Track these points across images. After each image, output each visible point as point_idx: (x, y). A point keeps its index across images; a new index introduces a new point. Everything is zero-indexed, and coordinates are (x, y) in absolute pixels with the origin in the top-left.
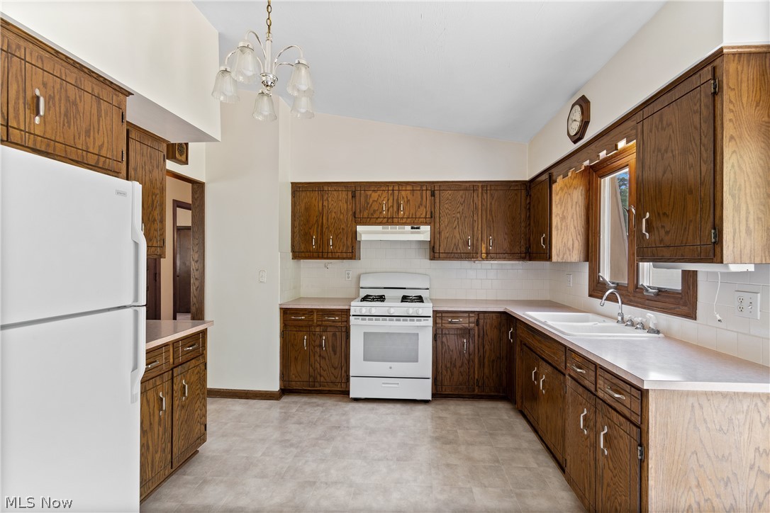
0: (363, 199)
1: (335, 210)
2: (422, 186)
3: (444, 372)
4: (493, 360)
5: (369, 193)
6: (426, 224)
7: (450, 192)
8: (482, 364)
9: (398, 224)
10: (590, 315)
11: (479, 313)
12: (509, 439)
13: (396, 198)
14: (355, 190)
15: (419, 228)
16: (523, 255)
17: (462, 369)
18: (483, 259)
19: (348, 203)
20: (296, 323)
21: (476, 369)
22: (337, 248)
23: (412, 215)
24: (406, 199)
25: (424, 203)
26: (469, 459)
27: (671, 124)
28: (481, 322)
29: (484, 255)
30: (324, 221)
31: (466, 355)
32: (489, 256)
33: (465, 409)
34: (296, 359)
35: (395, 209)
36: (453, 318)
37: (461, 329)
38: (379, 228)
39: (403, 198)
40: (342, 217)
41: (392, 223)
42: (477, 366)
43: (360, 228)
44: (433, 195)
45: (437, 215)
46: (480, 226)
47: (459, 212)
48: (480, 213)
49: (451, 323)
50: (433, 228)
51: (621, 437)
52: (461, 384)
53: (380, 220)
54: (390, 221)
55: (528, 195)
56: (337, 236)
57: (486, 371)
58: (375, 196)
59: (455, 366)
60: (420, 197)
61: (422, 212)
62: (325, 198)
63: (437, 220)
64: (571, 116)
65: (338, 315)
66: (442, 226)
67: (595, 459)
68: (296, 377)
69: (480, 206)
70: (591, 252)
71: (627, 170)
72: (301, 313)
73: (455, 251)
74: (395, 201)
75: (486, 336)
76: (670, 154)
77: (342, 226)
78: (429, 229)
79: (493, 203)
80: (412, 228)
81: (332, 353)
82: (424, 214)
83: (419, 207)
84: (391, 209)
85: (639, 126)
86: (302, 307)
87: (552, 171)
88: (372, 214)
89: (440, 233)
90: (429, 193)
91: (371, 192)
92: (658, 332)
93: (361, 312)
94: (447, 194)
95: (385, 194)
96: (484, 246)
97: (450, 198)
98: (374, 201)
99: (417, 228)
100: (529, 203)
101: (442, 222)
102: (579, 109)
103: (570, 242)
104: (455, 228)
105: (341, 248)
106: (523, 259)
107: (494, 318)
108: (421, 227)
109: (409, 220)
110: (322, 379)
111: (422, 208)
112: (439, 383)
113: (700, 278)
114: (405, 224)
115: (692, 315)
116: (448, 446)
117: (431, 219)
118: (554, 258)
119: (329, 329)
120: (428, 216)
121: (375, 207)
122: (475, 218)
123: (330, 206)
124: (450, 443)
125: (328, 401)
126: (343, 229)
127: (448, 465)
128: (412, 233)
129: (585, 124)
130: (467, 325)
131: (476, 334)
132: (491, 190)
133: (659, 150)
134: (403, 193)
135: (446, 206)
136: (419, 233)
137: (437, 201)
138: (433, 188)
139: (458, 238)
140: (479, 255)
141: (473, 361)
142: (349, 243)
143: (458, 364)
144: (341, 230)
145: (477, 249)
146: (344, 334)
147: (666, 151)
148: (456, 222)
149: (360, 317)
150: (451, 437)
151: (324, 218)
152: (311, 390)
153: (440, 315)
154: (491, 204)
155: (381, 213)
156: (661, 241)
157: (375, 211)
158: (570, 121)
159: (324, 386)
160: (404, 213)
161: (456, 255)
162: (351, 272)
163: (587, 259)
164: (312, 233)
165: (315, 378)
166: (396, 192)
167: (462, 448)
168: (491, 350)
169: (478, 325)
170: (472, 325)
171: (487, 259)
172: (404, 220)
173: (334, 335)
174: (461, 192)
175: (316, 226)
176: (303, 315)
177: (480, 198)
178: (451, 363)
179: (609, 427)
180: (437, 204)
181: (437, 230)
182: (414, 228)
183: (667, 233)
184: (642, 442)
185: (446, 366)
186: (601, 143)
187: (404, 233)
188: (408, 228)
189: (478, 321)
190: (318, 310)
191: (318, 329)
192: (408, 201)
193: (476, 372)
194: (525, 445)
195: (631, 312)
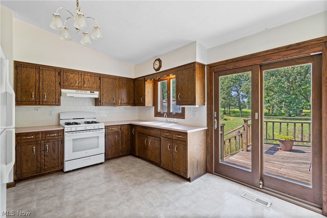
0: (65, 77)
1: (48, 80)
2: (95, 75)
3: (109, 150)
4: (126, 142)
5: (68, 74)
6: (97, 91)
7: (107, 79)
8: (122, 144)
9: (84, 90)
10: (156, 122)
11: (121, 125)
12: (139, 164)
13: (82, 78)
14: (60, 71)
15: (94, 92)
16: (132, 104)
17: (115, 147)
18: (119, 106)
19: (56, 78)
20: (27, 141)
21: (120, 146)
22: (49, 99)
23: (91, 86)
24: (87, 79)
25: (96, 82)
26: (132, 173)
27: (185, 74)
28: (122, 128)
29: (120, 104)
30: (41, 85)
31: (117, 142)
32: (121, 104)
33: (118, 161)
34: (27, 160)
35: (82, 83)
36: (112, 128)
37: (115, 132)
38: (74, 91)
39: (86, 79)
40: (52, 84)
41: (81, 89)
42: (120, 145)
43: (63, 90)
44: (100, 79)
45: (102, 87)
46: (118, 93)
47: (110, 87)
48: (118, 88)
49: (111, 130)
50: (100, 92)
51: (181, 146)
52: (115, 153)
53: (74, 87)
54: (80, 88)
55: (134, 83)
56: (49, 94)
57: (124, 146)
58: (72, 76)
59: (113, 147)
60: (94, 79)
61: (95, 86)
62: (41, 73)
63: (102, 89)
64: (155, 63)
65: (56, 133)
66: (104, 92)
67: (172, 155)
68: (27, 170)
69: (118, 86)
70: (155, 104)
71: (167, 81)
72: (31, 134)
73: (109, 102)
74: (82, 79)
75: (123, 133)
76: (185, 81)
77: (52, 89)
78: (98, 93)
79: (123, 85)
80: (91, 92)
81: (52, 152)
82: (96, 87)
83: (94, 84)
84: (80, 83)
85: (177, 72)
86: (32, 131)
87: (145, 77)
88: (70, 84)
89: (103, 95)
90: (98, 78)
91: (69, 74)
92: (177, 123)
93: (72, 130)
94: (105, 79)
95: (77, 76)
96: (120, 101)
97: (107, 81)
98: (71, 78)
99: (93, 92)
100: (134, 86)
101: (104, 91)
102: (158, 62)
103: (150, 100)
104: (109, 93)
105: (52, 99)
106: (133, 105)
107: (126, 126)
108: (95, 92)
109: (89, 89)
110: (46, 167)
111: (95, 84)
112: (107, 155)
113: (186, 109)
114: (87, 90)
115: (184, 118)
116: (122, 172)
117: (99, 89)
118: (146, 105)
119: (50, 141)
120: (98, 87)
121: (72, 81)
122: (117, 90)
123: (44, 78)
124: (122, 171)
125: (51, 177)
126: (53, 90)
127: (126, 177)
128: (90, 94)
129: (160, 67)
130: (117, 130)
131: (120, 133)
132: (122, 80)
133: (182, 79)
134: (86, 76)
135: (106, 84)
136: (93, 94)
137: (102, 82)
138: (100, 77)
139: (110, 97)
140: (118, 104)
141: (119, 143)
142: (57, 97)
143: (114, 146)
144: (51, 91)
145: (117, 102)
146: (60, 142)
147: (184, 80)
148: (109, 91)
149: (71, 133)
150: (121, 170)
151: (40, 83)
152: (37, 175)
153: (107, 127)
154: (122, 85)
155: (75, 84)
156: (183, 100)
157: (72, 83)
158: (155, 64)
159: (48, 170)
160: (87, 86)
161: (110, 104)
162: (52, 112)
163: (154, 105)
164: (31, 91)
165: (41, 168)
166: (83, 76)
167: (127, 171)
168: (125, 138)
169: (121, 130)
170: (119, 130)
171: (121, 105)
172: (87, 88)
173: (54, 143)
174: (111, 80)
175: (34, 87)
176: (32, 135)
177: (118, 83)
178: (111, 146)
179: (177, 145)
180: (102, 83)
181: (102, 94)
182: (92, 92)
183: (184, 99)
184: (186, 145)
185: (109, 147)
186: (164, 73)
187: (87, 94)
188: (89, 92)
189: (121, 128)
190: (42, 132)
191: (43, 142)
192: (89, 80)
193: (120, 147)
194: (144, 164)
195: (169, 119)
